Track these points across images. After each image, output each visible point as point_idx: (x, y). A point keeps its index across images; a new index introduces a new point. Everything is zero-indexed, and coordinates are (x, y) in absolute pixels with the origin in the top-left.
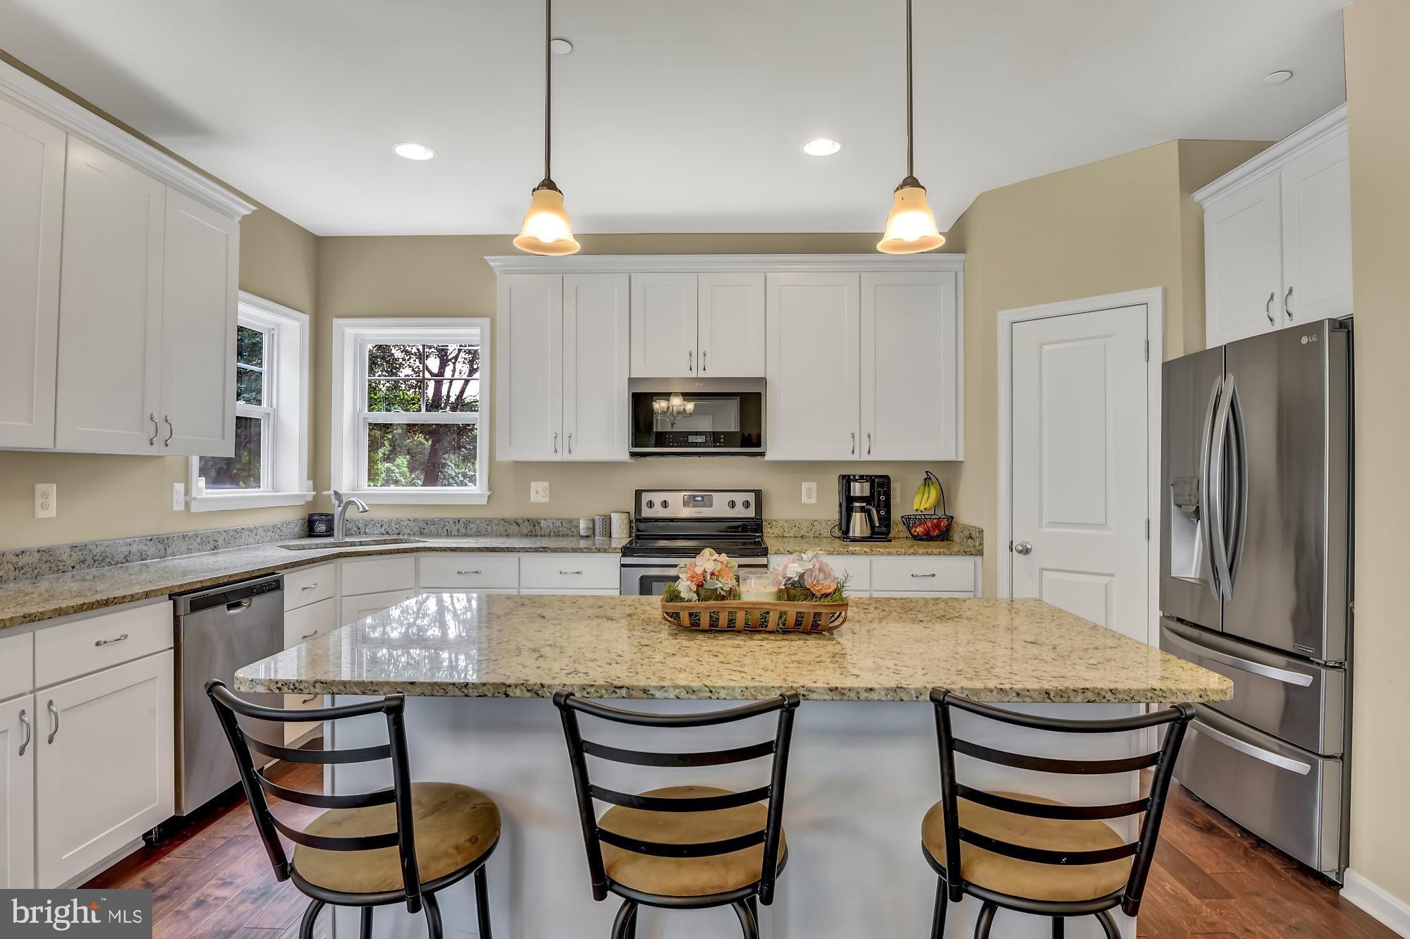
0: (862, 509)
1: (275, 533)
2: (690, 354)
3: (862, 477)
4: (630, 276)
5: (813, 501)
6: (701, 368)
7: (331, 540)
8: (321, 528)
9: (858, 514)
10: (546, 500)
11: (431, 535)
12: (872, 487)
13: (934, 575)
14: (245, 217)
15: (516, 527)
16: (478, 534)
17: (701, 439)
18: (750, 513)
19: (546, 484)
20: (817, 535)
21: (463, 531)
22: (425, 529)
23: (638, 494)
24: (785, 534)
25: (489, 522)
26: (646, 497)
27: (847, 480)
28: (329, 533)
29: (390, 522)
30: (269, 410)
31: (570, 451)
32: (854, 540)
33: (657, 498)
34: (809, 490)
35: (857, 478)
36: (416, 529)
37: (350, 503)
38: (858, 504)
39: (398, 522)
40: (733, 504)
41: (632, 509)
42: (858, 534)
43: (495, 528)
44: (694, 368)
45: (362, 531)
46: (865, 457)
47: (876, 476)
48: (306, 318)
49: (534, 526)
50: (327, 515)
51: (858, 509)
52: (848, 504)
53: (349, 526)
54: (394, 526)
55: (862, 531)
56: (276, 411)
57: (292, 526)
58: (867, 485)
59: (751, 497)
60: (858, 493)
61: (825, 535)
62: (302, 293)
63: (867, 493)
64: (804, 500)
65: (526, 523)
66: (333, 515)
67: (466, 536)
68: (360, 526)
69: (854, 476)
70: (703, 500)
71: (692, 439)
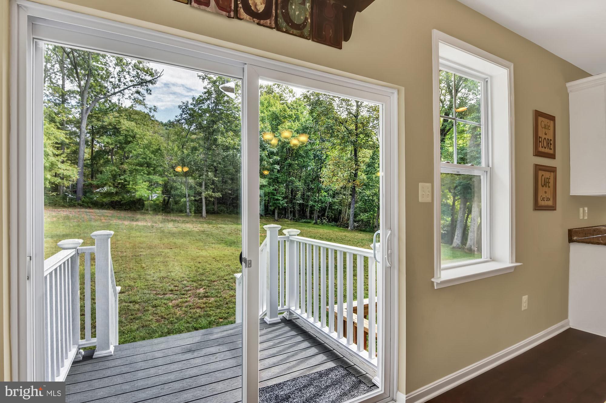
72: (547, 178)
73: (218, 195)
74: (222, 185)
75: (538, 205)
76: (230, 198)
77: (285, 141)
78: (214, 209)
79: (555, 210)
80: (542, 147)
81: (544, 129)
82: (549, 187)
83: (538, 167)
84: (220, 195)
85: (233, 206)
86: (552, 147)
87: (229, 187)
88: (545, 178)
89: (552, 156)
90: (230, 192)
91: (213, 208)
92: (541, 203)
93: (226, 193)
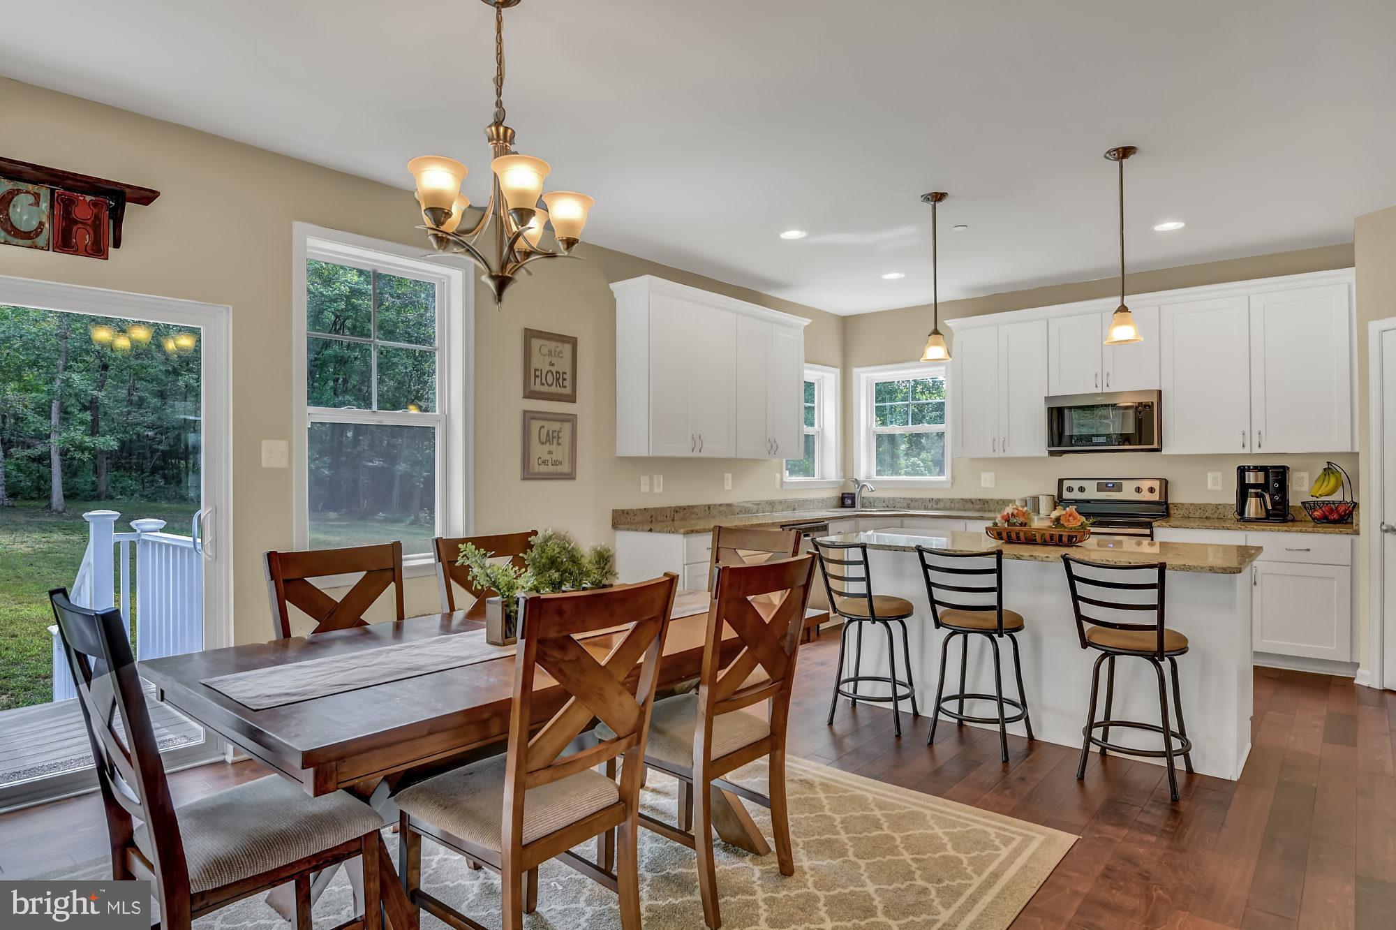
0: (1257, 495)
1: (823, 503)
2: (1096, 376)
3: (1256, 467)
4: (1048, 322)
5: (1218, 488)
6: (1105, 385)
7: (854, 509)
8: (849, 502)
9: (1253, 500)
10: (992, 485)
11: (914, 509)
12: (1267, 477)
13: (1308, 550)
14: (806, 327)
15: (971, 504)
16: (945, 509)
17: (1102, 440)
18: (1155, 497)
19: (992, 474)
20: (1221, 516)
21: (935, 506)
22: (910, 503)
23: (1061, 481)
24: (1191, 515)
25: (952, 501)
26: (1066, 484)
27: (1242, 471)
28: (853, 505)
29: (889, 499)
30: (819, 430)
31: (1004, 451)
32: (1250, 521)
33: (1076, 485)
34: (1215, 478)
35: (1251, 468)
36: (905, 505)
37: (864, 485)
38: (1253, 491)
39: (894, 499)
40: (1138, 490)
41: (1056, 494)
42: (1252, 515)
43: (957, 505)
44: (1100, 386)
45: (872, 504)
46: (1256, 450)
47: (1272, 467)
48: (838, 370)
49: (984, 504)
50: (851, 494)
51: (1253, 495)
52: (1244, 490)
53: (865, 501)
54: (891, 502)
55: (1256, 513)
56: (823, 429)
57: (832, 500)
58: (1261, 475)
59: (1156, 485)
60: (1252, 481)
61: (1229, 517)
62: (836, 356)
63: (1261, 481)
64: (1210, 486)
65: (978, 502)
66: (854, 494)
67: (937, 509)
68: (872, 501)
69: (1249, 467)
70: (1113, 486)
71: (1095, 440)
72: (554, 431)
73: (109, 442)
74: (129, 413)
75: (531, 471)
76: (153, 451)
77: (321, 293)
78: (95, 486)
79: (574, 479)
80: (542, 384)
81: (547, 357)
82: (559, 444)
83: (528, 414)
84: (112, 443)
85: (164, 477)
86: (567, 383)
87: (151, 418)
88: (548, 431)
89: (571, 398)
90: (150, 434)
91: (93, 483)
92: (536, 468)
93: (138, 435)
